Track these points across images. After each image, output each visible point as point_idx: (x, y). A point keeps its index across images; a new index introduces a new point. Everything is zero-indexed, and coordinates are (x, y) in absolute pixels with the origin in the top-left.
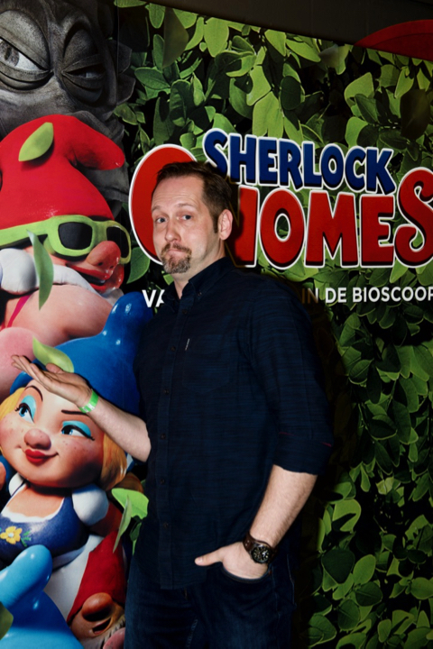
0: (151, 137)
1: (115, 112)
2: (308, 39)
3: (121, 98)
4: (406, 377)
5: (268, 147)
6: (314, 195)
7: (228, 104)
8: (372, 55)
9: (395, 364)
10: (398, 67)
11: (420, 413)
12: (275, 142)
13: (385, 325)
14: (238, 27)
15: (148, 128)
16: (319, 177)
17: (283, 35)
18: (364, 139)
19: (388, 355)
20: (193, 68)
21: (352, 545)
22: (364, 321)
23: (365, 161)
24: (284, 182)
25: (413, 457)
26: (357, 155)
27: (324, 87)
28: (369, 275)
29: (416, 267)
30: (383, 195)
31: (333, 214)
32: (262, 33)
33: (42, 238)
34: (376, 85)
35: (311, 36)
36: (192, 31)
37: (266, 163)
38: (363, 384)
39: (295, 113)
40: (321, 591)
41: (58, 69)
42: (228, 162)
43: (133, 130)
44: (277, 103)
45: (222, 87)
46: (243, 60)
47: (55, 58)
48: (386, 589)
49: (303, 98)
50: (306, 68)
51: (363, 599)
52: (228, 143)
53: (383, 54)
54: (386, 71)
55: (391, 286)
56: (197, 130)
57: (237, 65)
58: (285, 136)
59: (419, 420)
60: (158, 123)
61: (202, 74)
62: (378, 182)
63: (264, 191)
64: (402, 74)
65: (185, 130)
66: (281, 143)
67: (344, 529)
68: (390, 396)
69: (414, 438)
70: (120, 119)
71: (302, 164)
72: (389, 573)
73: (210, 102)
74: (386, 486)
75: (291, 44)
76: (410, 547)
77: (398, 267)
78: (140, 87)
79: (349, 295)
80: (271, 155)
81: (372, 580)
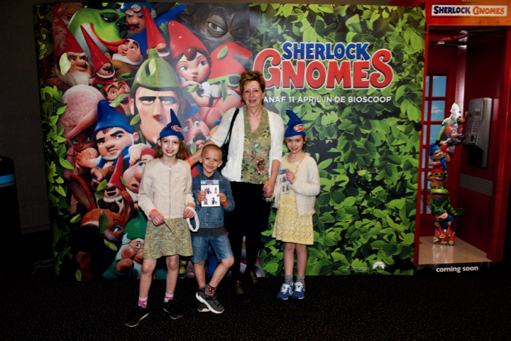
0: (262, 46)
1: (249, 40)
2: (328, 5)
3: (250, 36)
4: (374, 132)
5: (310, 46)
6: (331, 62)
7: (292, 33)
8: (359, 7)
9: (369, 127)
10: (373, 10)
11: (381, 146)
12: (313, 44)
13: (364, 111)
14: (297, 5)
15: (261, 44)
16: (333, 56)
17: (317, 5)
18: (355, 39)
19: (366, 123)
20: (278, 22)
21: (344, 192)
22: (354, 110)
23: (355, 48)
24: (317, 58)
25: (377, 163)
26: (352, 46)
27: (336, 22)
28: (357, 92)
29: (381, 89)
30: (364, 61)
31: (339, 69)
32: (307, 6)
33: (224, 81)
34: (360, 18)
35: (330, 4)
36: (277, 10)
37: (309, 52)
38: (352, 134)
39: (322, 33)
40: (329, 205)
41: (230, 29)
42: (293, 53)
43: (255, 45)
44: (313, 30)
45: (290, 26)
46: (299, 17)
47: (228, 26)
48: (360, 210)
49: (326, 27)
50: (327, 17)
51: (348, 211)
52: (293, 46)
53: (365, 6)
54: (366, 13)
55: (368, 96)
56: (280, 43)
57: (296, 18)
58: (318, 41)
59: (380, 150)
60: (264, 42)
61: (281, 23)
62: (362, 56)
63: (308, 62)
64: (374, 13)
65: (275, 43)
66: (316, 44)
67: (340, 185)
68: (366, 139)
69: (377, 156)
70: (250, 42)
71: (325, 51)
72: (362, 204)
73: (285, 33)
74: (362, 173)
75: (320, 8)
76: (373, 197)
77: (372, 89)
78: (258, 31)
79: (347, 99)
80: (311, 49)
81: (353, 205)
